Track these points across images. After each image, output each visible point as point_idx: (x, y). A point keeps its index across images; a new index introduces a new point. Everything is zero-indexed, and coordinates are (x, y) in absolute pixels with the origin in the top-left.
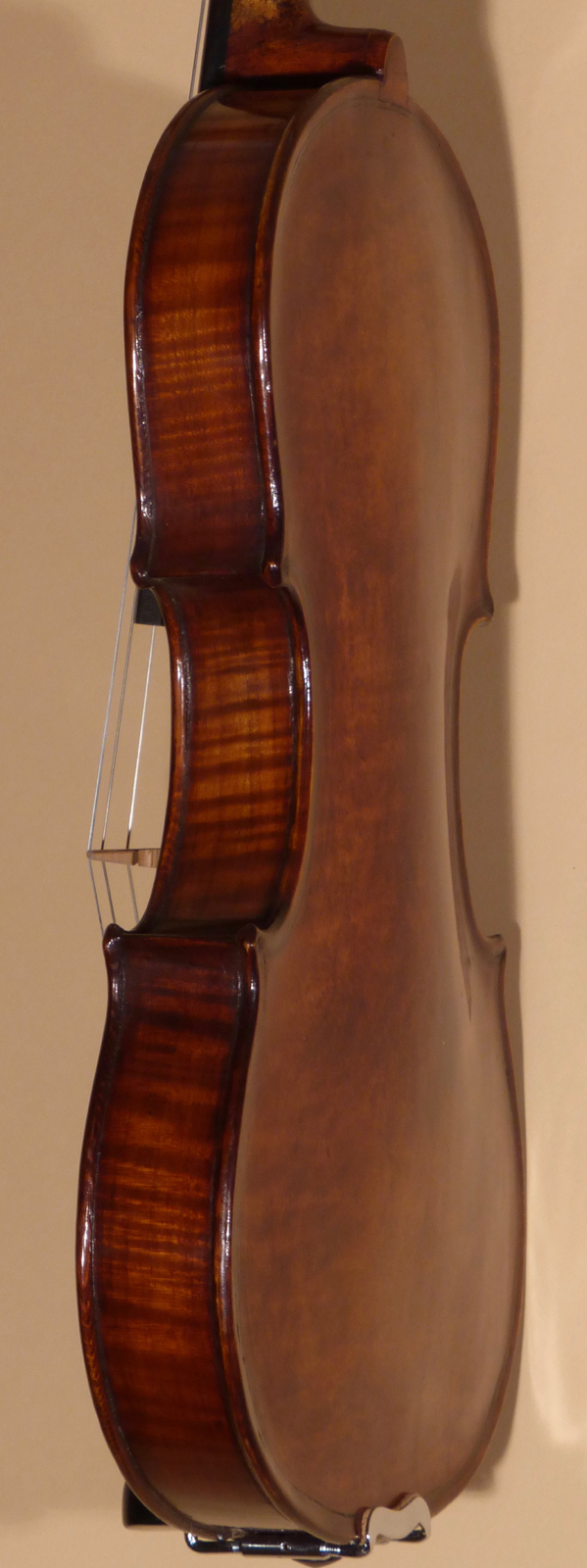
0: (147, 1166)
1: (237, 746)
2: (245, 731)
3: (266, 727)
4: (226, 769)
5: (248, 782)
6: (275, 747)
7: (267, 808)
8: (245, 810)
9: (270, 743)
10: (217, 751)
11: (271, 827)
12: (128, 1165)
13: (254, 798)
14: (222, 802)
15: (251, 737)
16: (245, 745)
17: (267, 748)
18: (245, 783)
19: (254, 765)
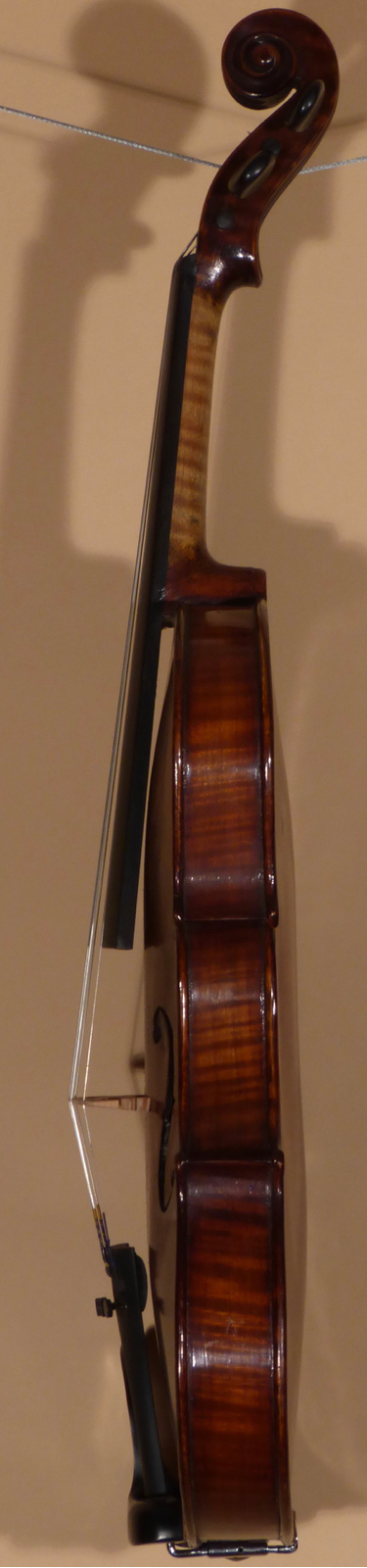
0: (223, 1311)
1: (224, 1031)
2: (230, 1021)
3: (244, 1019)
4: (218, 1046)
5: (233, 1054)
6: (251, 1031)
7: (249, 1071)
8: (234, 1073)
9: (247, 1028)
10: (210, 1034)
11: (253, 1084)
12: (208, 1311)
13: (239, 1065)
14: (216, 1068)
15: (234, 1025)
16: (231, 1030)
17: (246, 1033)
18: (231, 1054)
19: (237, 1043)
